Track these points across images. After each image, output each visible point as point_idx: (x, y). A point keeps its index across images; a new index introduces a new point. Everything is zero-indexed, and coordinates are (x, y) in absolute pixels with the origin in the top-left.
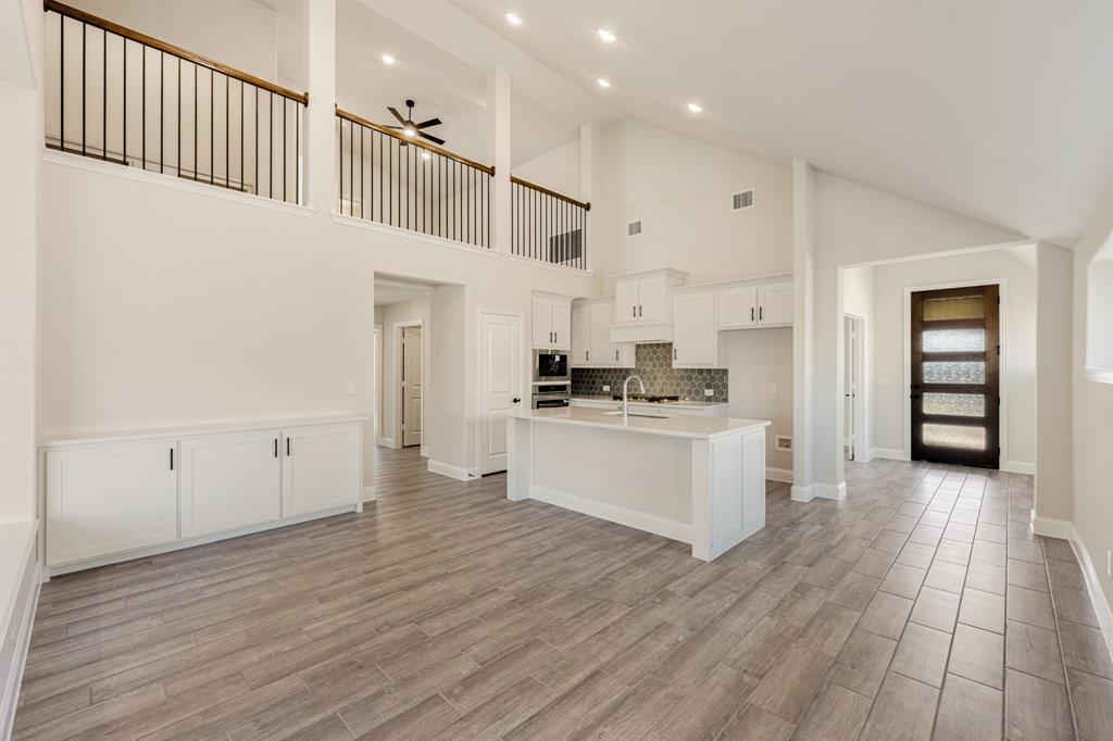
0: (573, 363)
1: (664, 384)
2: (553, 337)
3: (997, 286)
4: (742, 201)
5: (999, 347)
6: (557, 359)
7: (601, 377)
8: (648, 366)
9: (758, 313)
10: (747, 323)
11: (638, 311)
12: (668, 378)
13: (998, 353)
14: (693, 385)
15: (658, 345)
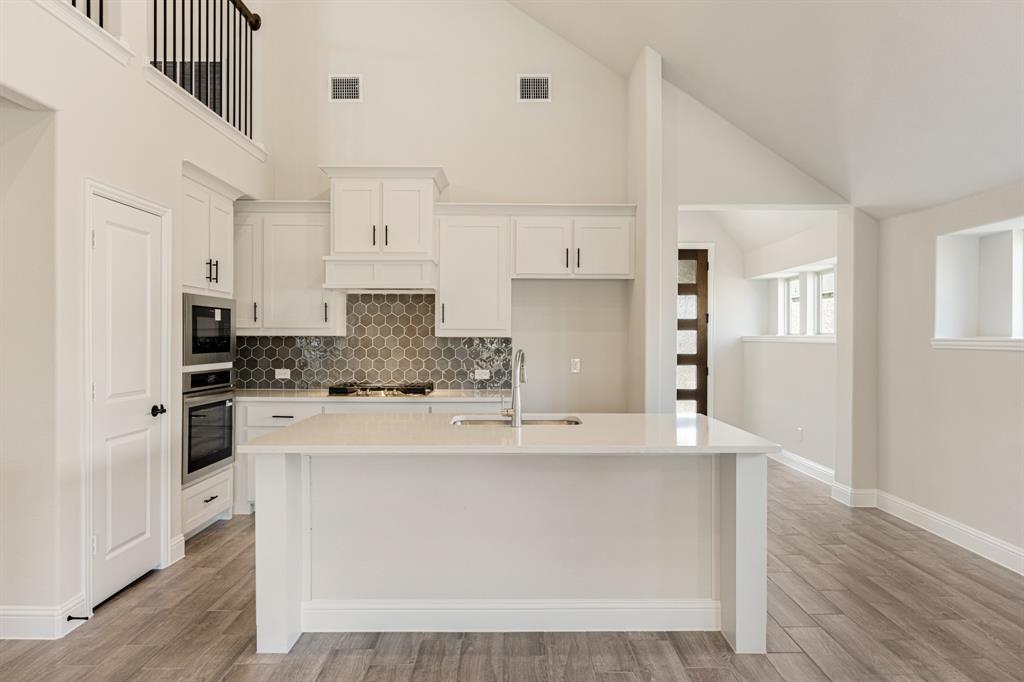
0: (242, 326)
1: (403, 363)
2: (213, 270)
3: (706, 251)
4: (534, 89)
5: (707, 315)
6: (218, 317)
7: (271, 353)
8: (372, 332)
9: (574, 257)
10: (557, 270)
11: (380, 235)
12: (411, 354)
13: (707, 321)
14: (457, 364)
15: (392, 298)
